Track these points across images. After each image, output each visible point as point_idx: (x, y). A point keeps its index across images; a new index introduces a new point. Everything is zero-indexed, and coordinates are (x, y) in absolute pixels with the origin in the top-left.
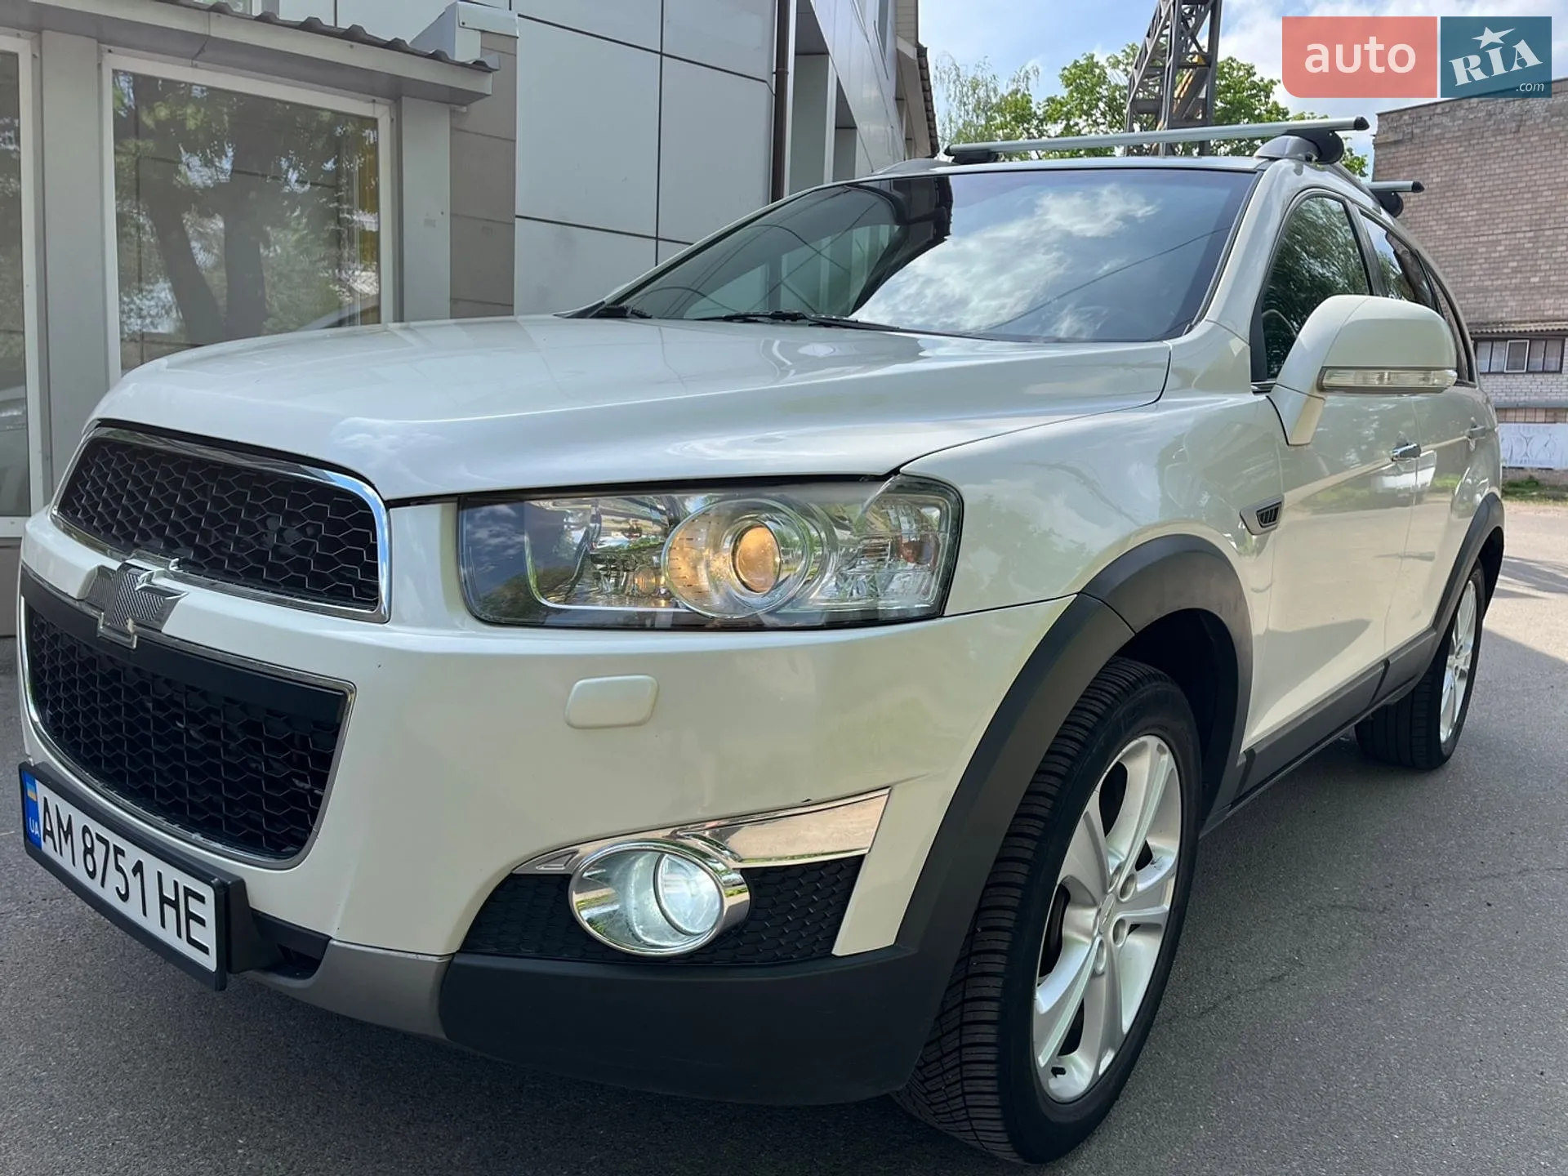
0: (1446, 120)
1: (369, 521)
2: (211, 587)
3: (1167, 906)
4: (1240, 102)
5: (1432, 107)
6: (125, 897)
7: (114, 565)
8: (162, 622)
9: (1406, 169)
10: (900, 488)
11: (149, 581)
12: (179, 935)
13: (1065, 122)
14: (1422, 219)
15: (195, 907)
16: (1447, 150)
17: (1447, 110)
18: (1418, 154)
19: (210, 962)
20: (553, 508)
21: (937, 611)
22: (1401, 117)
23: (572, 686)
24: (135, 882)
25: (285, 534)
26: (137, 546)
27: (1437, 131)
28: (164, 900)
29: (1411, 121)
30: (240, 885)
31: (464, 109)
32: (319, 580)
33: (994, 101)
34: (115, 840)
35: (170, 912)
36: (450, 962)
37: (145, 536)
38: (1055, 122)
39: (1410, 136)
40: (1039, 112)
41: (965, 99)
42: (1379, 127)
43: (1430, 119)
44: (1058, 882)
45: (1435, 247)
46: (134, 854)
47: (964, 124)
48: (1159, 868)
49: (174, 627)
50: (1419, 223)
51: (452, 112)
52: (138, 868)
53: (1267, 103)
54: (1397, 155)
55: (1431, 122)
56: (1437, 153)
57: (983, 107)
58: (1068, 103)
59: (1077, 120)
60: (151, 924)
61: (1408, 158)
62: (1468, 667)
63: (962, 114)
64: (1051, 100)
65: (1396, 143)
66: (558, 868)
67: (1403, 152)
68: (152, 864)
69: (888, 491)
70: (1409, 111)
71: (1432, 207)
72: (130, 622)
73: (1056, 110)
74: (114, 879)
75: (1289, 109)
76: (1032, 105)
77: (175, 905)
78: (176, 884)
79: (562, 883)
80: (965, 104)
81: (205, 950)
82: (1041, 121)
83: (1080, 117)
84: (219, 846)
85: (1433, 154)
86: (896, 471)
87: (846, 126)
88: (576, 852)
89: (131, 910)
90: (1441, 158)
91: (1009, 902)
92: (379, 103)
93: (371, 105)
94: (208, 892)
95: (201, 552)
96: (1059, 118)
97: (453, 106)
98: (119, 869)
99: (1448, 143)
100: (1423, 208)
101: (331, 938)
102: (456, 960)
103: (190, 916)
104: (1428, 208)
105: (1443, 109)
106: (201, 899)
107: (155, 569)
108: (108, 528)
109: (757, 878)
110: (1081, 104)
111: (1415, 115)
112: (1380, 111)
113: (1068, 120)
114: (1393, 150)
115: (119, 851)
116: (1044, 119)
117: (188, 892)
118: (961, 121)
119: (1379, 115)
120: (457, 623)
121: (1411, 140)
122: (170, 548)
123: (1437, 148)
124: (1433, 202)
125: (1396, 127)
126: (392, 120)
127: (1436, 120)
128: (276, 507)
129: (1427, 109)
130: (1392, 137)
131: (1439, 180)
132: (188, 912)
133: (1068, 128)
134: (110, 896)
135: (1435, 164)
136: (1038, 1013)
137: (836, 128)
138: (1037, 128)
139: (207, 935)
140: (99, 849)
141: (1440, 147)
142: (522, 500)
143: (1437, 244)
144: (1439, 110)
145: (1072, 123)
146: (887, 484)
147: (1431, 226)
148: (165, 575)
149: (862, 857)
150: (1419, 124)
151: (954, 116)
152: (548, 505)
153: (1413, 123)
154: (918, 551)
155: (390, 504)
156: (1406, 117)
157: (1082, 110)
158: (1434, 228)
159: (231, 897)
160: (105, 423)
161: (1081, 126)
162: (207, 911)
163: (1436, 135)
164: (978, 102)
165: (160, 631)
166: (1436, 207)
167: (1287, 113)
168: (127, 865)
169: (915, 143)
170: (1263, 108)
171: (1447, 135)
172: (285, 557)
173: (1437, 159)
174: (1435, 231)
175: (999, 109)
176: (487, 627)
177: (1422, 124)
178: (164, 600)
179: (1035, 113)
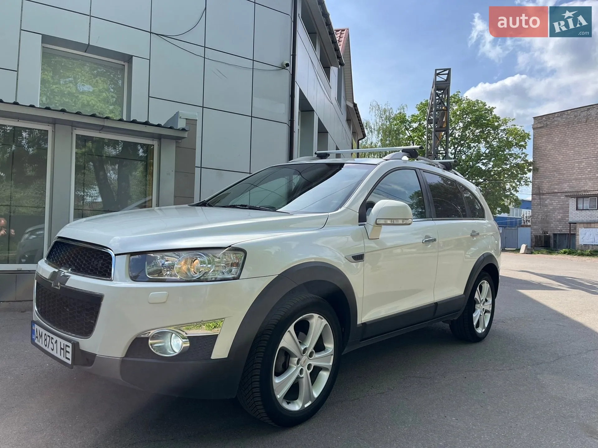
0: (559, 119)
1: (111, 259)
2: (83, 276)
3: (331, 364)
4: (481, 115)
5: (553, 115)
6: (53, 350)
7: (57, 270)
8: (66, 282)
9: (546, 136)
10: (229, 250)
11: (64, 274)
12: (64, 357)
13: (419, 123)
14: (553, 154)
15: (68, 349)
16: (561, 129)
17: (559, 115)
18: (550, 131)
19: (70, 362)
20: (154, 256)
21: (237, 278)
22: (542, 118)
23: (150, 294)
24: (55, 345)
25: (94, 262)
26: (63, 266)
27: (556, 123)
28: (61, 349)
29: (546, 120)
30: (78, 343)
31: (180, 141)
32: (100, 272)
33: (392, 116)
34: (51, 335)
35: (62, 351)
36: (123, 359)
37: (65, 264)
38: (415, 122)
39: (546, 125)
40: (409, 119)
41: (382, 116)
42: (534, 122)
43: (553, 119)
44: (279, 347)
45: (559, 164)
46: (55, 338)
47: (381, 124)
48: (326, 352)
49: (68, 284)
50: (552, 155)
51: (176, 142)
52: (56, 342)
53: (492, 115)
54: (542, 132)
55: (553, 120)
56: (557, 131)
57: (388, 118)
58: (419, 117)
59: (423, 122)
60: (58, 355)
61: (546, 133)
62: (491, 309)
63: (381, 121)
64: (413, 116)
65: (541, 127)
66: (146, 336)
67: (544, 131)
68: (59, 340)
69: (227, 251)
70: (545, 116)
71: (556, 150)
72: (59, 283)
73: (415, 119)
74: (51, 345)
75: (500, 117)
76: (406, 117)
77: (63, 349)
78: (64, 344)
79: (147, 339)
80: (382, 118)
81: (69, 359)
82: (410, 123)
83: (424, 121)
84: (74, 335)
85: (555, 131)
86: (230, 246)
87: (323, 131)
88: (150, 332)
89: (54, 353)
90: (558, 132)
91: (262, 350)
92: (155, 141)
93: (152, 141)
94: (70, 345)
95: (76, 267)
96: (416, 121)
97: (177, 140)
98: (52, 343)
99: (560, 127)
100: (553, 150)
101: (96, 355)
102: (124, 359)
103: (67, 352)
104: (555, 150)
105: (558, 115)
106: (69, 347)
107: (65, 271)
108: (57, 262)
109: (191, 339)
110: (424, 117)
111: (547, 118)
112: (534, 117)
113: (420, 122)
114: (540, 130)
115: (52, 338)
116: (411, 122)
117: (67, 346)
118: (380, 123)
119: (534, 118)
120: (127, 281)
121: (547, 126)
122: (70, 266)
123: (556, 129)
124: (557, 148)
125: (541, 122)
126: (158, 145)
127: (555, 119)
128: (101, 258)
129: (551, 115)
130: (539, 125)
131: (558, 140)
132: (66, 350)
133: (420, 124)
134: (49, 350)
135: (556, 135)
136: (275, 382)
137: (318, 133)
138: (408, 125)
139: (69, 356)
140: (48, 338)
141: (558, 129)
142: (146, 254)
143: (560, 163)
144: (556, 115)
145: (421, 123)
146: (227, 249)
147: (557, 157)
148: (68, 272)
149: (218, 335)
150: (549, 121)
151: (378, 121)
152: (152, 255)
153: (547, 120)
154: (237, 265)
155: (116, 255)
156: (544, 118)
157: (425, 119)
158: (558, 157)
159: (76, 346)
160: (59, 237)
161: (425, 124)
162: (70, 350)
163: (556, 124)
164: (386, 116)
165: (65, 285)
166: (558, 150)
167: (500, 118)
168: (54, 341)
169: (357, 134)
170: (490, 117)
171: (560, 124)
172: (94, 267)
173: (557, 133)
174: (558, 158)
175: (394, 119)
176: (133, 282)
177: (550, 120)
178: (66, 278)
179: (408, 120)
